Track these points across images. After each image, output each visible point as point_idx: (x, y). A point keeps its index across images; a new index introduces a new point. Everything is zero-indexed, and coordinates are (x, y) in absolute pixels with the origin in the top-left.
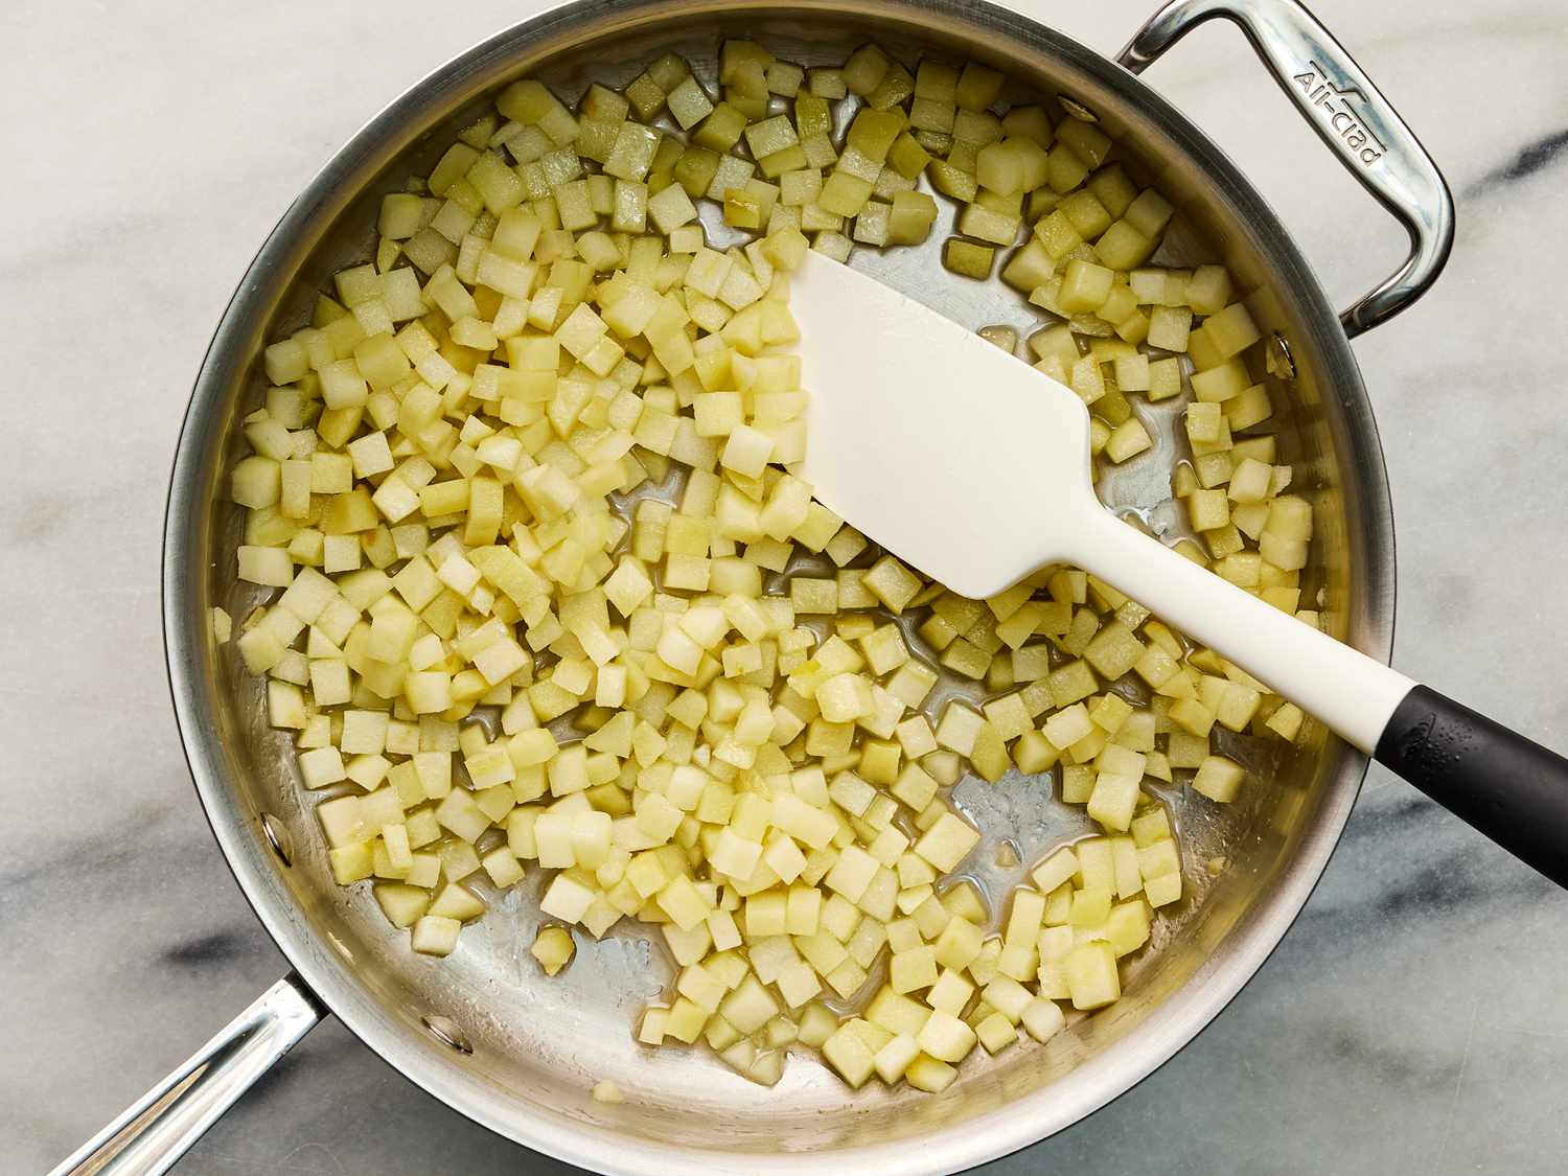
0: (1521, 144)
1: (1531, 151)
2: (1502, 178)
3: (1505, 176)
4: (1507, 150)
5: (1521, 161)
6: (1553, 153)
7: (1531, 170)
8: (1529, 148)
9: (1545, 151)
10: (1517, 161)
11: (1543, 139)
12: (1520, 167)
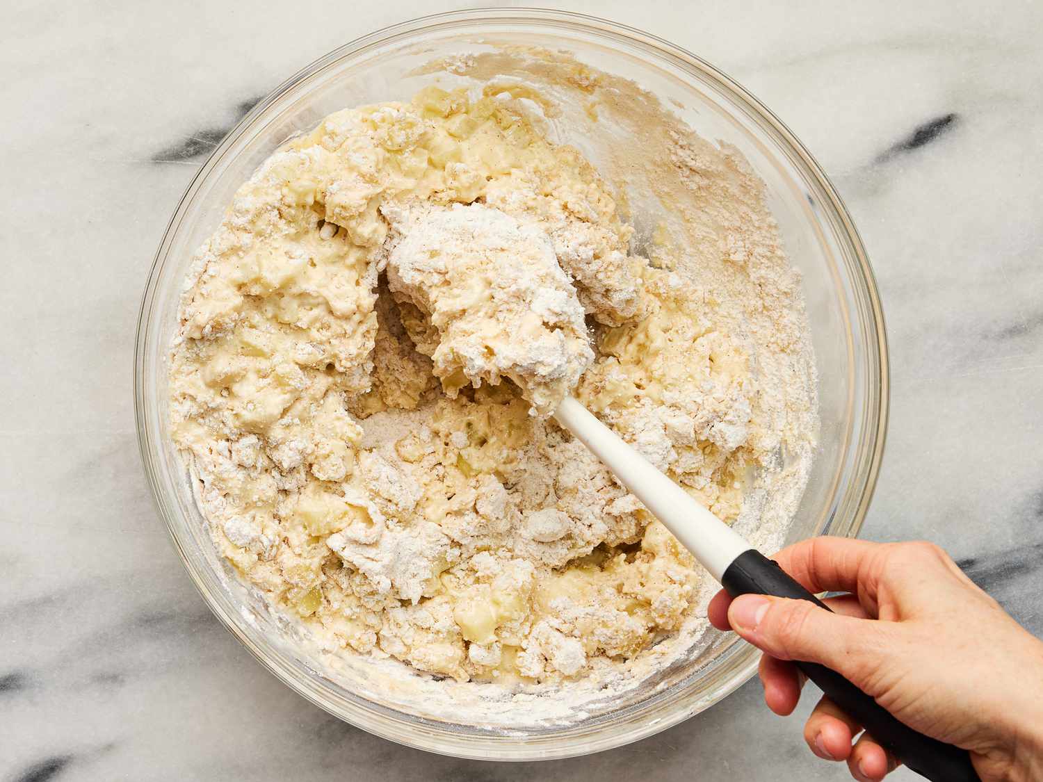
0: (916, 125)
1: (923, 130)
2: (903, 148)
3: (905, 148)
4: (906, 130)
5: (916, 137)
6: (938, 131)
7: (923, 143)
8: (921, 128)
9: (933, 130)
10: (913, 137)
11: (931, 122)
12: (916, 141)
